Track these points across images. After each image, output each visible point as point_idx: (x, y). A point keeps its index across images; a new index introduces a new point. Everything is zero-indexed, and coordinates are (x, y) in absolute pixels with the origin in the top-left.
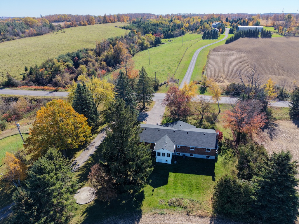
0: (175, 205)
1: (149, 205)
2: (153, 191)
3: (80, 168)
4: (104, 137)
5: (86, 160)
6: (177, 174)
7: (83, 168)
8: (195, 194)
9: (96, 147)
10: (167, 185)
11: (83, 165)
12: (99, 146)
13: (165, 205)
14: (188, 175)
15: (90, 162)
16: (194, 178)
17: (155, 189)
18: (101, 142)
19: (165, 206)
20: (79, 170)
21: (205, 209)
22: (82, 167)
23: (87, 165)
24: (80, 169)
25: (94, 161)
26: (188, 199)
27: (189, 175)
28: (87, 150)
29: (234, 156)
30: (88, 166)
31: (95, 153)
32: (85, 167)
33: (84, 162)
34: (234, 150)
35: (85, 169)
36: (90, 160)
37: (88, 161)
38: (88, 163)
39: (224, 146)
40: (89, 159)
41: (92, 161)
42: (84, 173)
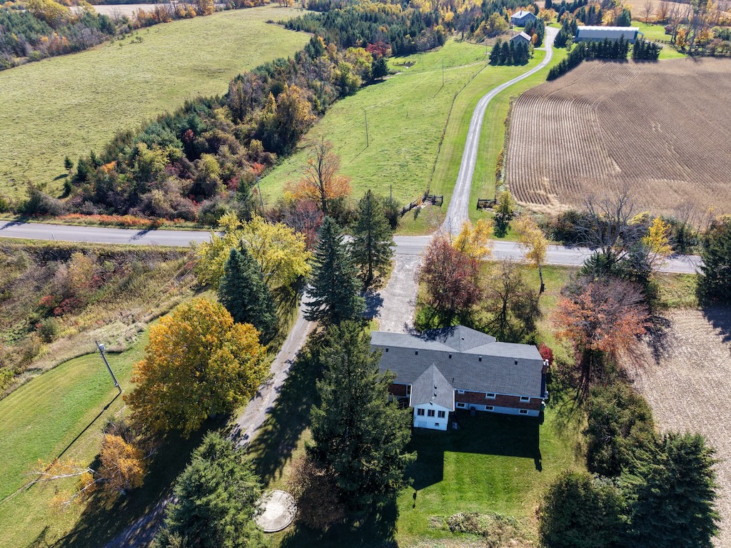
0: (464, 529)
1: (410, 530)
2: (415, 496)
3: (250, 445)
4: (290, 362)
5: (260, 423)
6: (461, 455)
7: (258, 442)
8: (501, 503)
9: (277, 389)
10: (443, 483)
11: (255, 437)
12: (283, 386)
13: (444, 529)
14: (484, 456)
15: (270, 427)
16: (497, 464)
17: (419, 492)
18: (285, 377)
19: (443, 532)
20: (249, 449)
21: (523, 536)
22: (255, 441)
23: (266, 437)
24: (251, 447)
25: (278, 426)
26: (487, 513)
27: (487, 456)
28: (259, 398)
29: (579, 406)
30: (267, 439)
31: (279, 405)
32: (260, 440)
33: (257, 429)
34: (578, 391)
35: (263, 446)
36: (270, 424)
37: (265, 426)
38: (266, 431)
39: (557, 380)
40: (268, 420)
41: (274, 426)
42: (263, 456)
